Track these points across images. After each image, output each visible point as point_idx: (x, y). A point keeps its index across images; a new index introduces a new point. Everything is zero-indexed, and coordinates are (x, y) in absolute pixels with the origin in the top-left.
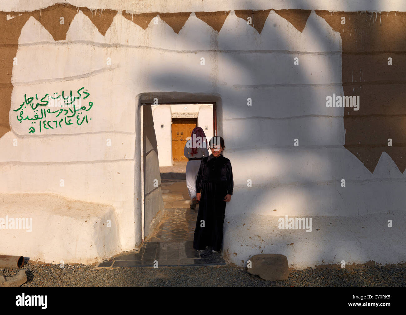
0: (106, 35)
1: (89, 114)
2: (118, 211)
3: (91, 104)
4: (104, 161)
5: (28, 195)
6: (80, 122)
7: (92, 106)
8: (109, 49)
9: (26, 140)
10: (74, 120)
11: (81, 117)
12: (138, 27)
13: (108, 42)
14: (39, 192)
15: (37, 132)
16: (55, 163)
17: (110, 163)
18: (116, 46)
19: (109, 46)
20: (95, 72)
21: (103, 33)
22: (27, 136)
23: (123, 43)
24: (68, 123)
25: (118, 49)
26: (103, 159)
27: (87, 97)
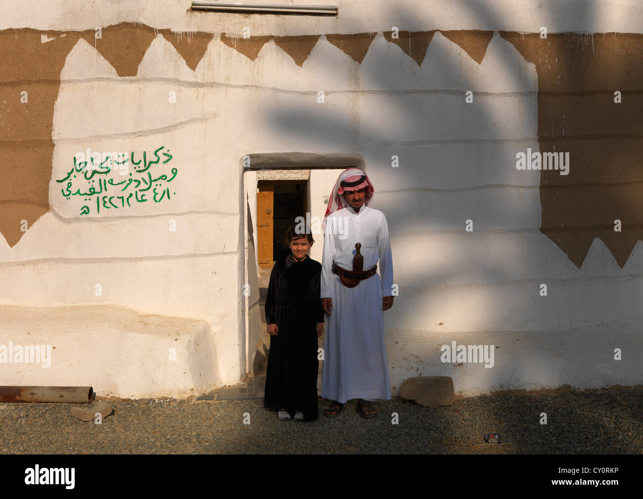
0: (197, 69)
1: (172, 186)
2: (214, 329)
3: (175, 172)
4: (194, 256)
5: (77, 308)
6: (158, 198)
7: (175, 174)
8: (201, 90)
9: (74, 226)
10: (149, 195)
11: (160, 191)
12: (244, 58)
13: (200, 81)
14: (95, 304)
15: (93, 213)
16: (120, 259)
17: (202, 259)
18: (212, 85)
19: (202, 85)
20: (181, 124)
21: (193, 66)
22: (77, 220)
23: (221, 80)
24: (140, 199)
25: (215, 89)
26: (192, 253)
27: (168, 160)
